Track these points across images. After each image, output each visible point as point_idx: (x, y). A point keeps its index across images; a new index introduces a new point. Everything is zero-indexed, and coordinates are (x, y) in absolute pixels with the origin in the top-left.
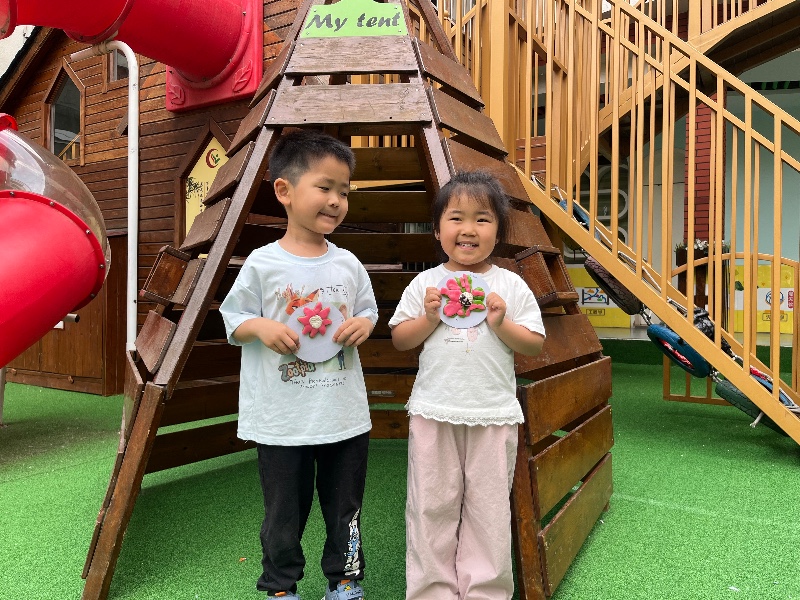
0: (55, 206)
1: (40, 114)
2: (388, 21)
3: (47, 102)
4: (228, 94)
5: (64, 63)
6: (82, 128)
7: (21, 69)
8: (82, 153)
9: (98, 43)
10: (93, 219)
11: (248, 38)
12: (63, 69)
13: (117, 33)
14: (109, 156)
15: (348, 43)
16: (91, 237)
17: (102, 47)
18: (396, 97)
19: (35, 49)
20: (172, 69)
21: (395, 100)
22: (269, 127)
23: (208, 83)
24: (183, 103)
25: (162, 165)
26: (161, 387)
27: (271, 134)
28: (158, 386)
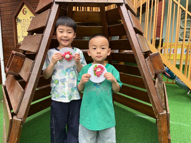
22: (57, 3)
26: (20, 120)
27: (58, 6)
28: (18, 119)
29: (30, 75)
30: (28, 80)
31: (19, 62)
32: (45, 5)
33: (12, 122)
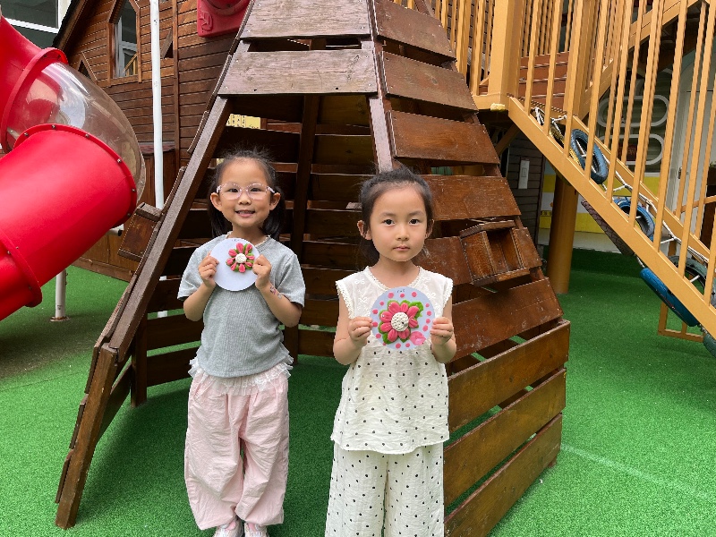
1: (106, 33)
3: (111, 21)
16: (121, 164)
18: (345, 65)
21: (344, 67)
22: (223, 96)
23: (231, 10)
26: (113, 351)
27: (224, 103)
28: (111, 350)
33: (98, 354)
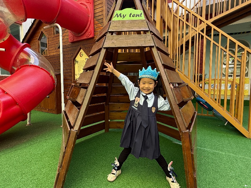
0: (41, 68)
1: (37, 43)
2: (139, 15)
3: (38, 40)
4: (85, 38)
5: (42, 30)
6: (48, 46)
7: (31, 31)
8: (48, 53)
9: (51, 24)
10: (51, 71)
11: (90, 23)
12: (42, 31)
13: (56, 21)
14: (55, 54)
15: (127, 22)
16: (51, 76)
17: (52, 25)
19: (34, 26)
20: (71, 31)
21: (143, 39)
22: (104, 48)
23: (80, 35)
24: (73, 40)
25: (68, 56)
27: (105, 50)
28: (74, 131)
29: (84, 100)
30: (82, 103)
31: (77, 91)
32: (96, 50)
33: (70, 132)
